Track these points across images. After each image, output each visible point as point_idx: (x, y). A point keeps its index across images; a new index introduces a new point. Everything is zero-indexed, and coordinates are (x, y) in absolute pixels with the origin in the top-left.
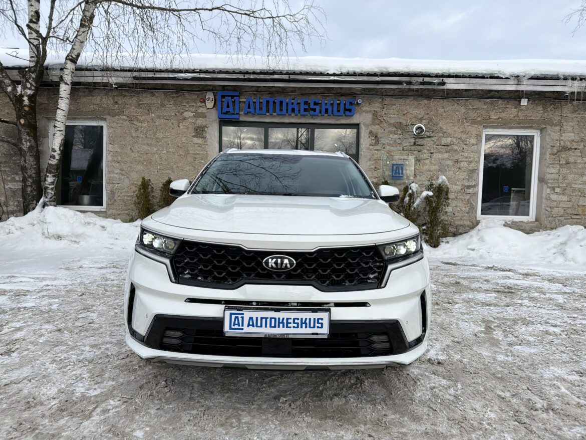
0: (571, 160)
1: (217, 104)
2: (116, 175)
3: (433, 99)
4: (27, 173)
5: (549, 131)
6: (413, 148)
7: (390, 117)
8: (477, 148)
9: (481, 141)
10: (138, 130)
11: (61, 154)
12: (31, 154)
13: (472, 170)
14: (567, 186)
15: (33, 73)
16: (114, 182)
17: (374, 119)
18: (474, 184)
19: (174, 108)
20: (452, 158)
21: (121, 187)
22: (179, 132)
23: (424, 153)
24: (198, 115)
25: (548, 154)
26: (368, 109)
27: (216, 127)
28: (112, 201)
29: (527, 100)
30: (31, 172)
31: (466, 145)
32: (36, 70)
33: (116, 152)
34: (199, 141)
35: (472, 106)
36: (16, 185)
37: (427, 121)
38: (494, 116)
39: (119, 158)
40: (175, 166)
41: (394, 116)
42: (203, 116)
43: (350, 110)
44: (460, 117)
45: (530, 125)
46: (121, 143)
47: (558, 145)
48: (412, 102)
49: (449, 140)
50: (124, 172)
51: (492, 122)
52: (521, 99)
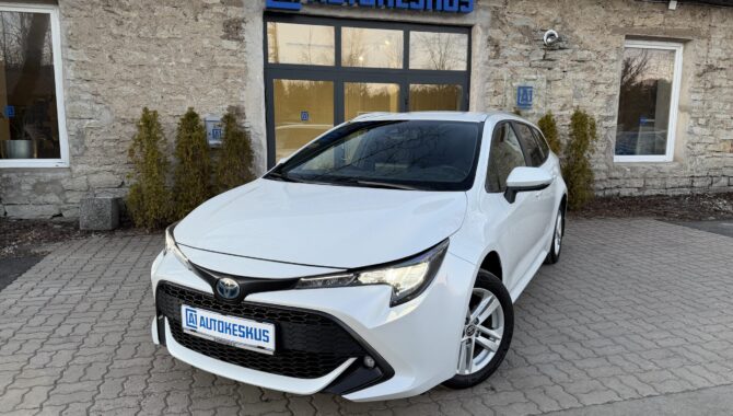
0: (717, 83)
2: (85, 105)
6: (543, 63)
7: (515, 18)
8: (617, 66)
10: (121, 23)
13: (610, 96)
14: (711, 117)
16: (82, 116)
17: (493, 19)
18: (612, 114)
20: (589, 79)
21: (98, 124)
22: (197, 30)
23: (556, 71)
24: (228, 1)
25: (692, 75)
26: (487, 5)
27: (259, 20)
28: (80, 150)
29: (676, 2)
31: (605, 61)
33: (83, 62)
34: (233, 45)
35: (614, 7)
37: (560, 26)
38: (637, 23)
39: (90, 74)
40: (192, 88)
41: (520, 16)
42: (238, 2)
43: (466, 4)
44: (599, 21)
46: (93, 46)
47: (705, 63)
49: (585, 54)
50: (99, 99)
51: (636, 31)
52: (669, 1)
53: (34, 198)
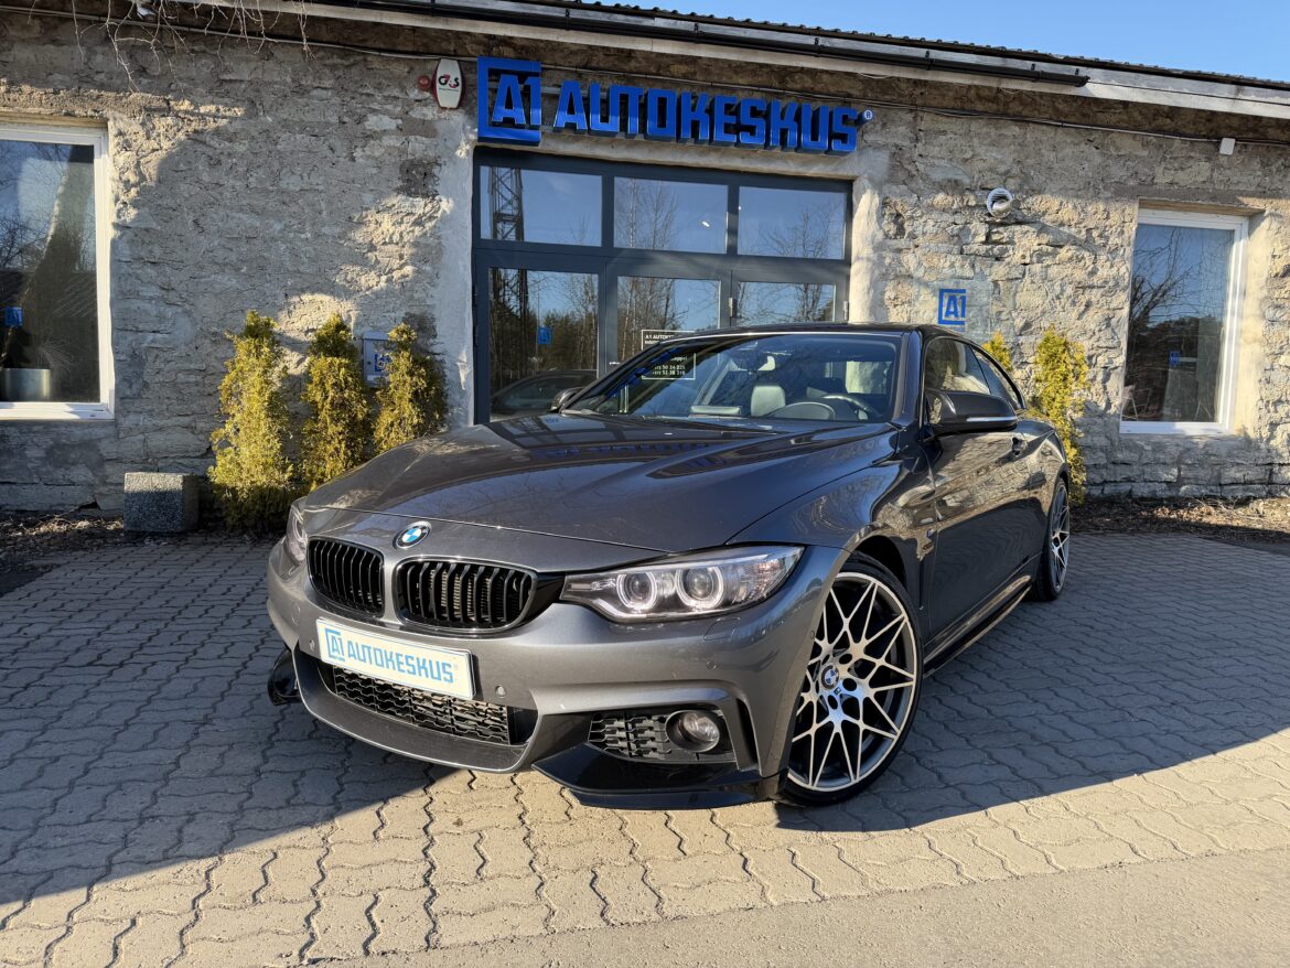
1: (470, 95)
2: (147, 306)
3: (1031, 126)
6: (985, 248)
7: (933, 165)
10: (219, 162)
13: (1114, 309)
16: (141, 327)
17: (893, 167)
19: (336, 100)
20: (1070, 279)
21: (168, 343)
22: (352, 176)
23: (1009, 263)
24: (410, 127)
25: (1266, 275)
26: (881, 140)
28: (134, 386)
29: (1233, 141)
33: (147, 230)
34: (416, 205)
35: (1117, 149)
37: (1019, 181)
38: (1162, 179)
39: (157, 251)
41: (943, 163)
42: (427, 129)
43: (843, 138)
44: (1090, 174)
46: (164, 202)
48: (984, 130)
49: (1063, 233)
50: (172, 296)
51: (1160, 191)
52: (1221, 139)
53: (48, 472)
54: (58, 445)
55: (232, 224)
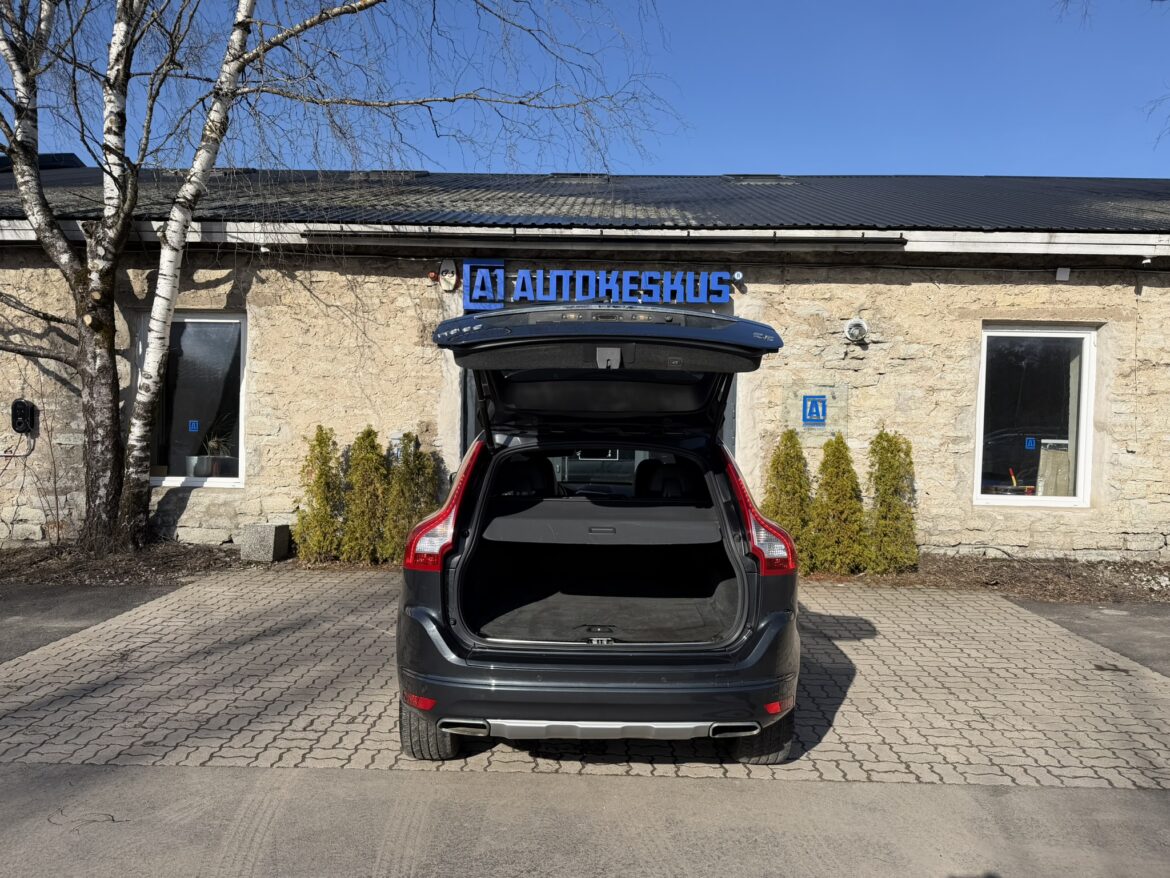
0: (1159, 386)
2: (264, 419)
3: (882, 270)
4: (94, 419)
5: (1115, 333)
6: (843, 363)
7: (799, 305)
8: (970, 364)
9: (980, 351)
10: (308, 330)
11: (161, 382)
12: (103, 381)
13: (963, 407)
14: (1152, 439)
15: (110, 228)
16: (261, 432)
17: (767, 307)
18: (965, 434)
19: (377, 289)
20: (921, 384)
21: (274, 441)
22: (387, 336)
23: (867, 373)
24: (425, 304)
25: (1111, 375)
26: (755, 290)
28: (256, 469)
29: (1068, 270)
30: (103, 416)
31: (949, 357)
32: (116, 223)
33: (266, 373)
34: (426, 352)
35: (961, 282)
36: (72, 439)
37: (872, 312)
38: (1003, 302)
40: (379, 401)
41: (806, 302)
42: (435, 304)
43: (719, 293)
44: (936, 303)
45: (1075, 320)
46: (276, 357)
47: (1133, 357)
48: (841, 276)
49: (913, 349)
50: (279, 413)
51: (1001, 312)
52: (1056, 268)
53: (207, 521)
54: (214, 505)
55: (316, 368)
